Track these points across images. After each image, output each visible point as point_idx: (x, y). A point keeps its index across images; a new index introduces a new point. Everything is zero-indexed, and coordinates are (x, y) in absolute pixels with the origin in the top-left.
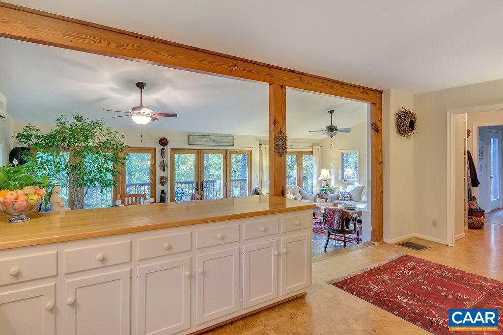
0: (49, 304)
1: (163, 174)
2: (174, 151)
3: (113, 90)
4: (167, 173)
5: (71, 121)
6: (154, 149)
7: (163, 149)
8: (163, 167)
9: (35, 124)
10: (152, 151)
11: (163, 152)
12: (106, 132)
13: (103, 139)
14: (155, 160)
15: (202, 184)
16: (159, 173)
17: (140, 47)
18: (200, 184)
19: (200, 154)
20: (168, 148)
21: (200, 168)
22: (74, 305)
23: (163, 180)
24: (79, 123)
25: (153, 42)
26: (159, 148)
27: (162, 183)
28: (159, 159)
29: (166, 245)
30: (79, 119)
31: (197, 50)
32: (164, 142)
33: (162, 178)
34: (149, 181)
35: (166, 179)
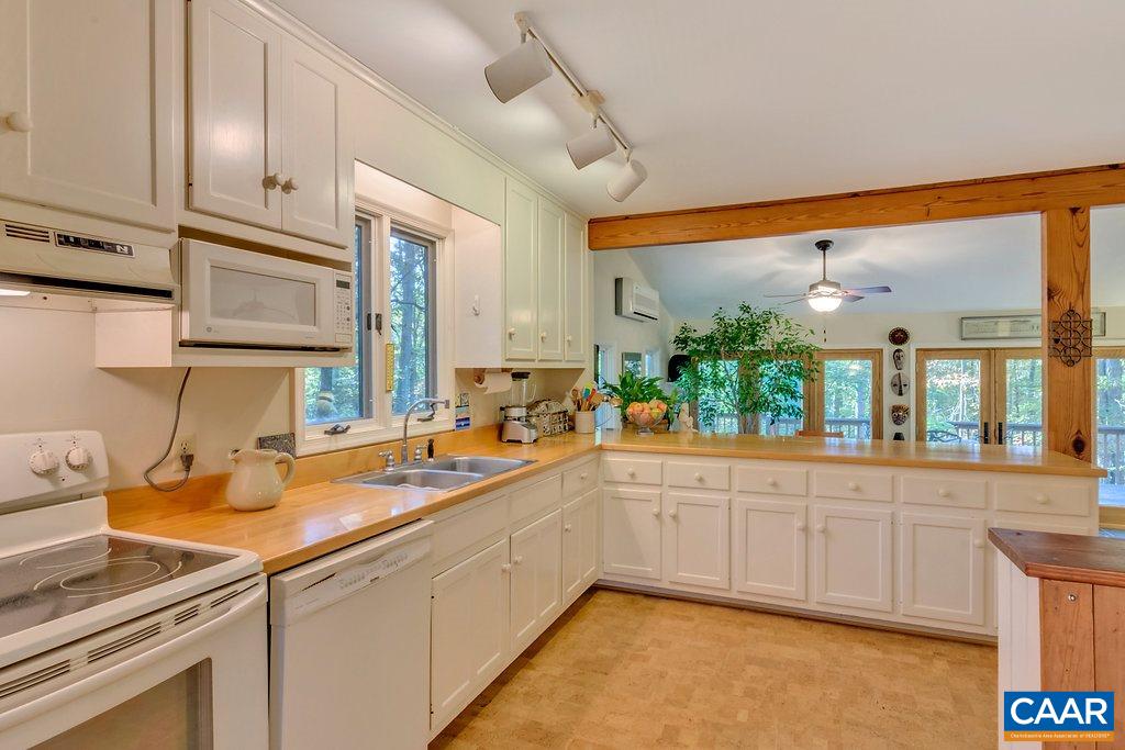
0: (656, 510)
1: (899, 401)
2: (925, 353)
3: (784, 260)
4: (909, 399)
5: (733, 314)
6: (880, 351)
7: (898, 351)
8: (899, 387)
9: (691, 324)
10: (875, 354)
11: (897, 358)
12: (783, 326)
13: (780, 339)
14: (881, 375)
15: (1000, 431)
16: (890, 399)
17: (767, 219)
18: (992, 427)
19: (993, 361)
20: (910, 350)
21: (994, 393)
22: (675, 517)
23: (899, 414)
24: (746, 315)
25: (786, 206)
26: (889, 349)
27: (897, 420)
28: (889, 371)
29: (770, 480)
30: (746, 309)
31: (855, 195)
32: (899, 337)
33: (896, 409)
34: (868, 413)
35: (907, 411)
